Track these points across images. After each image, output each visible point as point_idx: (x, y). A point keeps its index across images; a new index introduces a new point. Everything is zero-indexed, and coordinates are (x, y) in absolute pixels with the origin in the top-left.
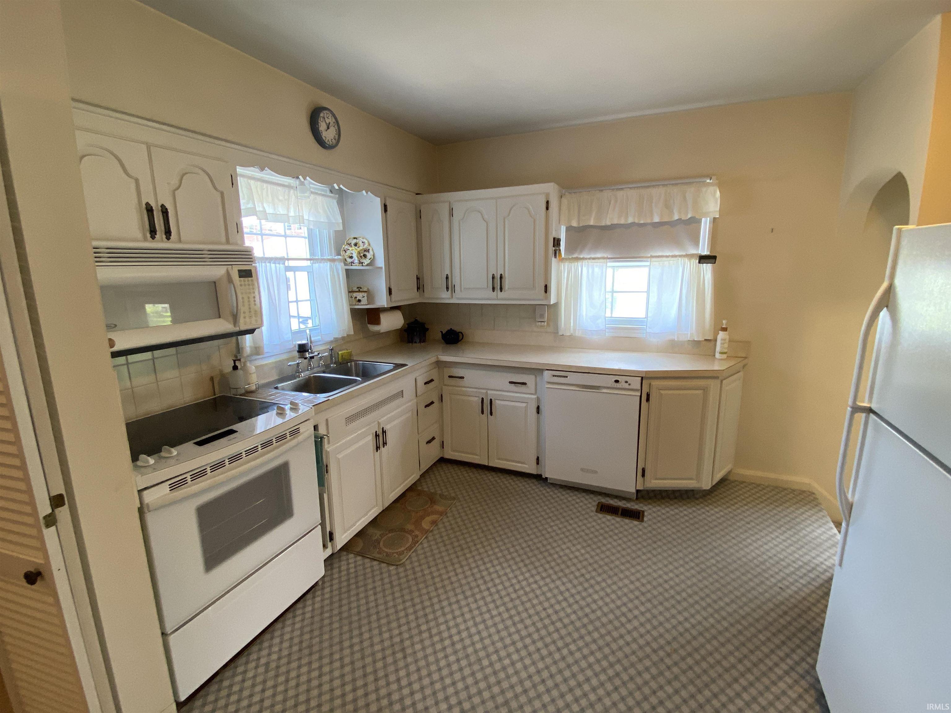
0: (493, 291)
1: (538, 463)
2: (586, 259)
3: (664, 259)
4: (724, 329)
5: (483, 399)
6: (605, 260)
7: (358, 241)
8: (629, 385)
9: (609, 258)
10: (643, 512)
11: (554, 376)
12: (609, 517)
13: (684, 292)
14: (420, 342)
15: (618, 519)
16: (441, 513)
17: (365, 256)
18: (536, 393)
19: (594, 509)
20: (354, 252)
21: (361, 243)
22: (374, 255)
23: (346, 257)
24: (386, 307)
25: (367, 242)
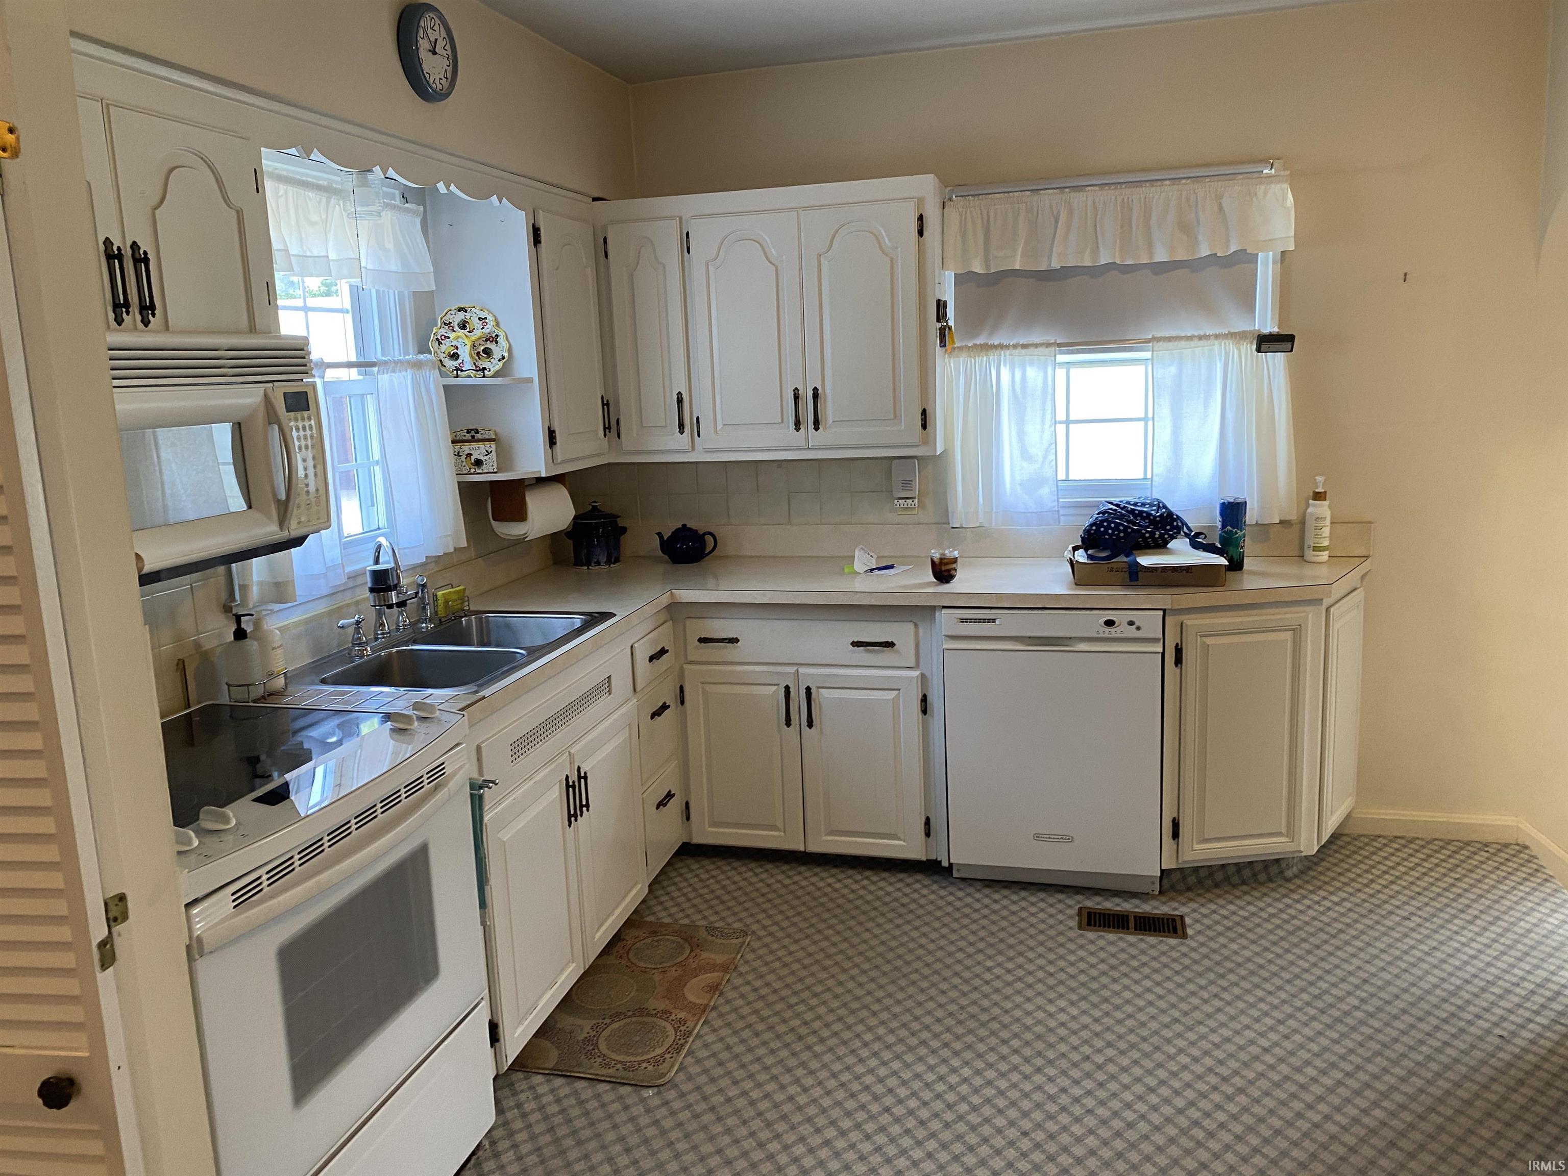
0: (797, 429)
1: (928, 834)
2: (1007, 347)
3: (1183, 343)
4: (1319, 496)
5: (787, 688)
6: (1052, 349)
7: (468, 315)
8: (1138, 628)
9: (1059, 345)
10: (1182, 917)
11: (962, 620)
12: (1111, 937)
13: (1230, 415)
14: (609, 562)
15: (1131, 938)
16: (725, 968)
17: (488, 352)
18: (917, 666)
19: (1074, 923)
20: (463, 343)
21: (475, 320)
22: (510, 350)
23: (442, 356)
24: (543, 475)
25: (490, 318)
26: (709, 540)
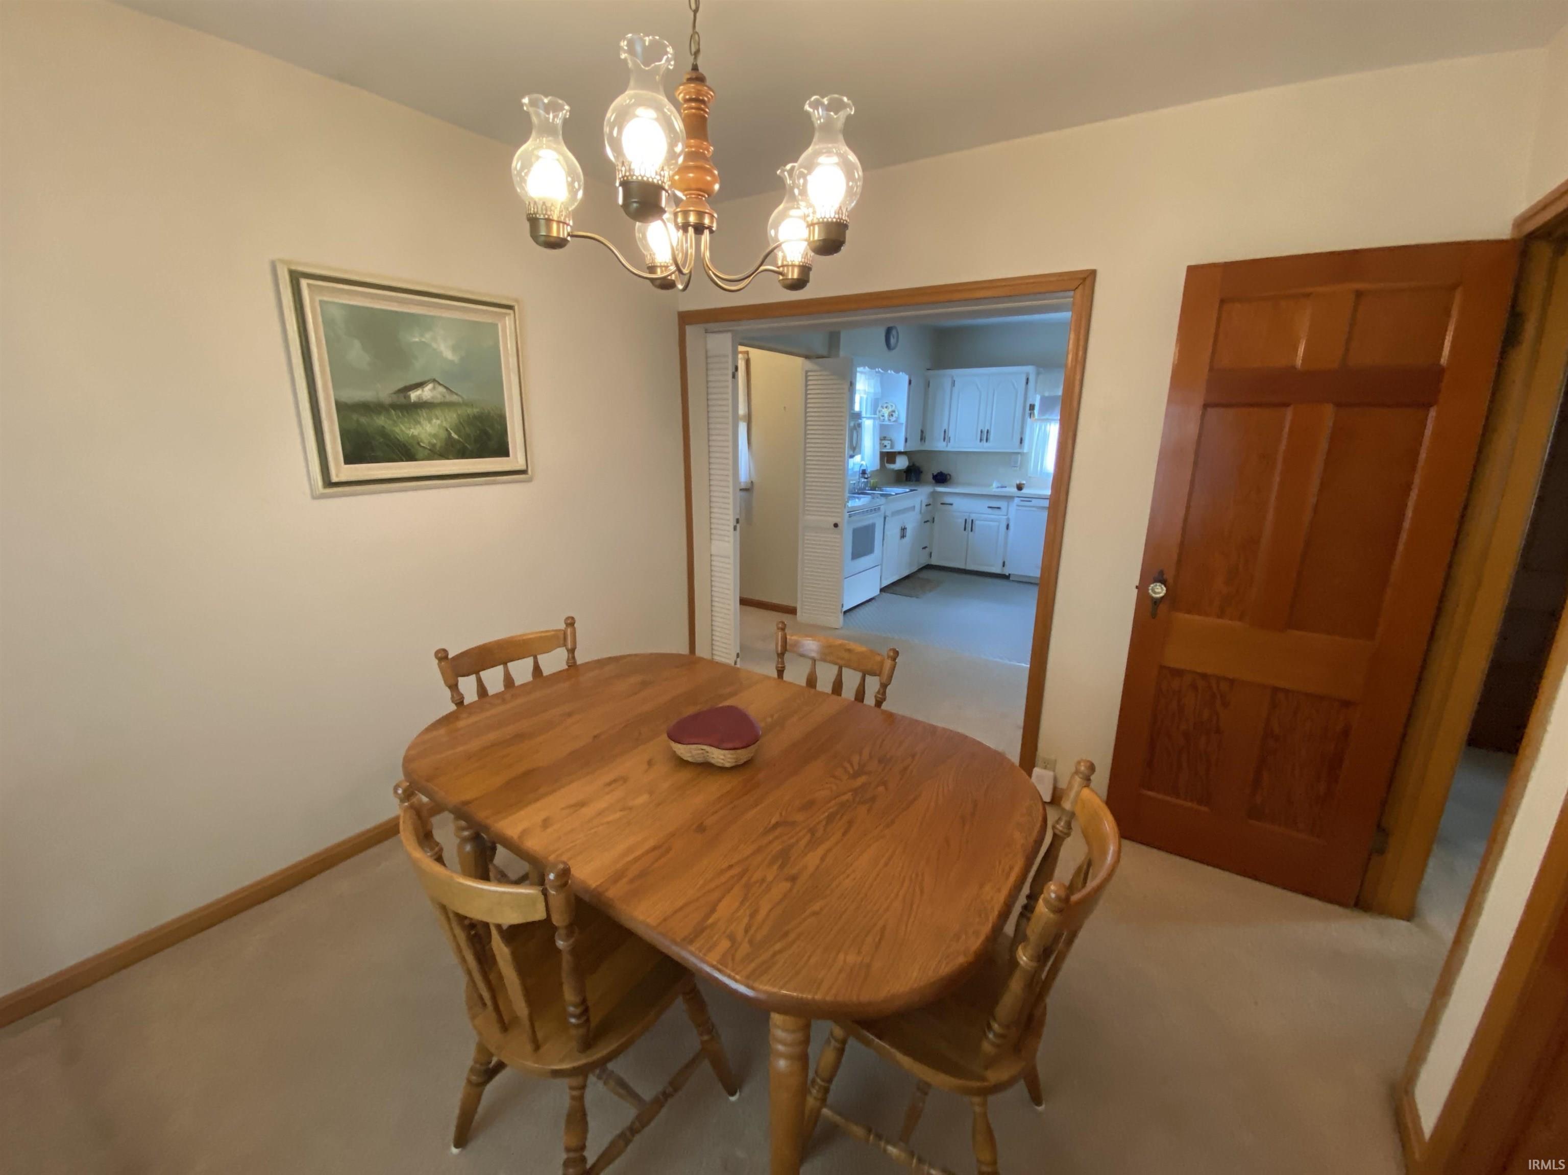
0: (981, 442)
1: (1003, 566)
5: (966, 520)
7: (888, 404)
11: (1021, 501)
14: (916, 480)
17: (892, 415)
18: (1007, 515)
20: (886, 412)
21: (890, 406)
22: (898, 415)
23: (880, 416)
24: (902, 451)
25: (894, 406)
26: (948, 477)
